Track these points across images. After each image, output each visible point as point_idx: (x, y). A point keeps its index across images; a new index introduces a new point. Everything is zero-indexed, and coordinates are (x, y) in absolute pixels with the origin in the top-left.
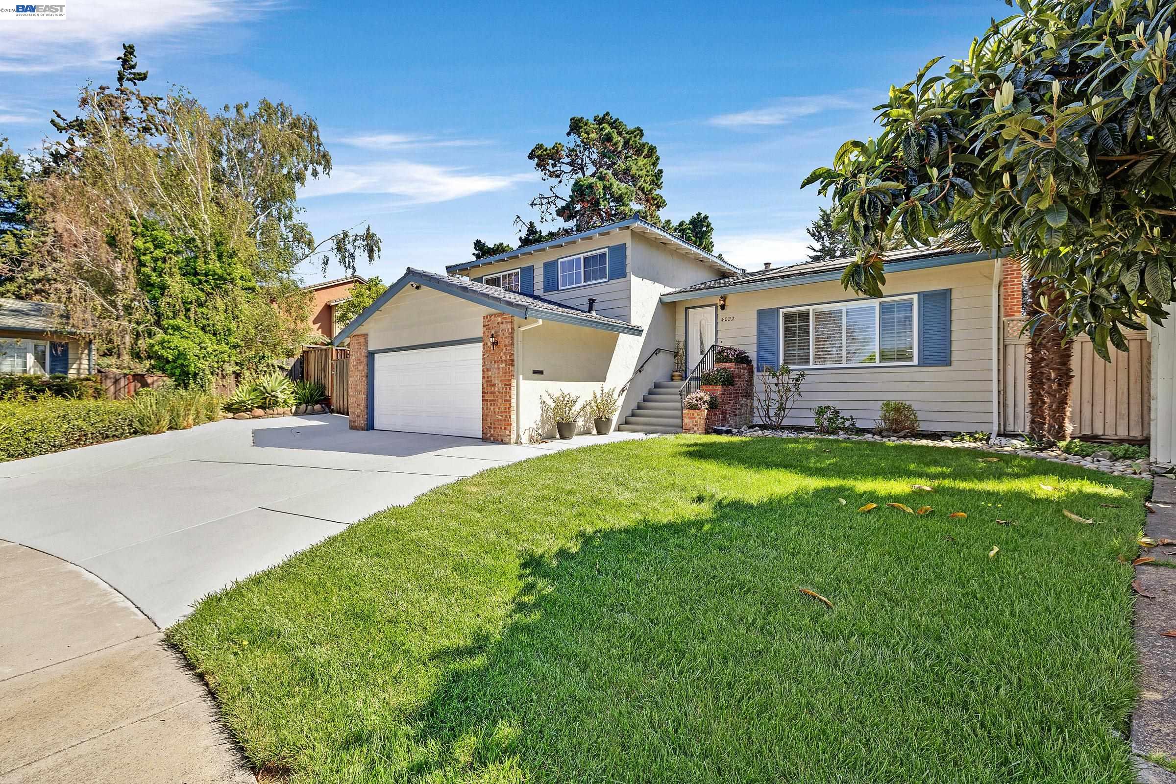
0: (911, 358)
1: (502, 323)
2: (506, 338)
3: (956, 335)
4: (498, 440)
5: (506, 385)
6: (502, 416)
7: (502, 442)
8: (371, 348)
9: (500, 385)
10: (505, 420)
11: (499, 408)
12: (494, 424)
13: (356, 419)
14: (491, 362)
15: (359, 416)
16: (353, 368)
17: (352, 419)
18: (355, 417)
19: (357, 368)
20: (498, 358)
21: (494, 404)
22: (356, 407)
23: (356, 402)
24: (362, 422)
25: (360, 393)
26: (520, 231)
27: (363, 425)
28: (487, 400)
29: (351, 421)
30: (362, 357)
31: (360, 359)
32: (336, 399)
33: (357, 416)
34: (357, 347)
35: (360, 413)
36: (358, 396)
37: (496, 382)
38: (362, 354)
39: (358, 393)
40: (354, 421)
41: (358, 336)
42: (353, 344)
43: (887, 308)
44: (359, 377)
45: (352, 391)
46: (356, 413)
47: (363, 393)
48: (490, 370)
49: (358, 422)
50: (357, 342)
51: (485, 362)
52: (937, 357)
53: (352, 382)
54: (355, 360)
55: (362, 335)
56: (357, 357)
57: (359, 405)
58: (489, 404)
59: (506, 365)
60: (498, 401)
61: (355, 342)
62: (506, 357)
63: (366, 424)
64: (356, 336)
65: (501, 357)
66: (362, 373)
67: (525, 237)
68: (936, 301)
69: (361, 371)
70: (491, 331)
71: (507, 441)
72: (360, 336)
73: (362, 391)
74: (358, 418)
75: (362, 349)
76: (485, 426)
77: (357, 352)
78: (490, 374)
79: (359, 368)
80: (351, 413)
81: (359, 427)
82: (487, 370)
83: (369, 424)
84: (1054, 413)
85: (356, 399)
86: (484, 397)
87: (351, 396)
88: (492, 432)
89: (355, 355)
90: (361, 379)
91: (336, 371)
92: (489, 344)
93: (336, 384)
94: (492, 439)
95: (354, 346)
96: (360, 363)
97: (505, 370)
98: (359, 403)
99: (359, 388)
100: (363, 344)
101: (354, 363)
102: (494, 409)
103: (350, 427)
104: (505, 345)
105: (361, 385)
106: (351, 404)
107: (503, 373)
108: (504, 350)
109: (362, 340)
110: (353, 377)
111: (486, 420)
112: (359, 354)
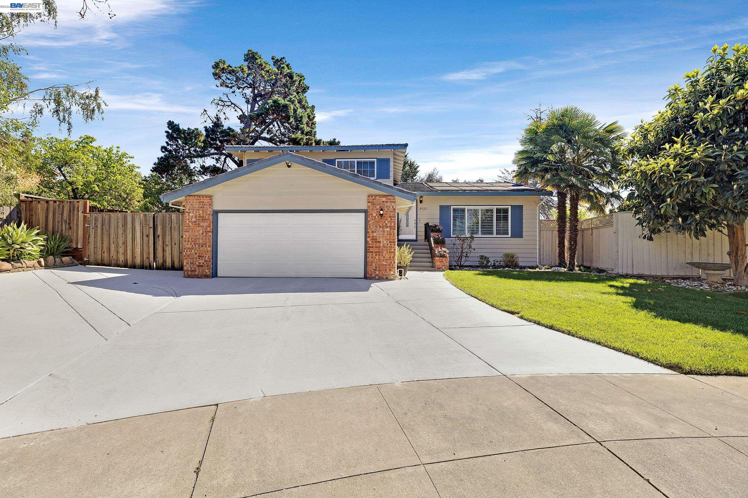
0: (507, 234)
1: (387, 202)
2: (391, 212)
3: (524, 225)
4: (382, 278)
5: (390, 242)
6: (387, 262)
7: (387, 279)
8: (216, 207)
9: (385, 242)
10: (390, 265)
11: (384, 257)
12: (379, 267)
13: (197, 268)
14: (376, 227)
15: (202, 266)
16: (190, 224)
17: (189, 269)
18: (195, 266)
19: (199, 224)
20: (383, 224)
21: (379, 255)
22: (196, 258)
23: (196, 254)
24: (207, 271)
25: (202, 246)
26: (206, 122)
27: (208, 273)
28: (372, 252)
29: (187, 271)
30: (206, 215)
31: (203, 217)
32: (95, 252)
33: (198, 266)
34: (197, 206)
35: (203, 263)
36: (200, 249)
37: (381, 240)
38: (206, 212)
39: (199, 246)
40: (193, 271)
41: (199, 196)
42: (192, 203)
43: (498, 211)
44: (201, 231)
45: (189, 244)
46: (197, 264)
47: (207, 246)
48: (375, 232)
49: (199, 271)
50: (198, 201)
51: (369, 227)
52: (518, 233)
53: (189, 236)
54: (194, 217)
55: (206, 196)
56: (198, 214)
57: (201, 256)
58: (374, 255)
59: (391, 229)
60: (383, 252)
61: (195, 201)
62: (391, 224)
63: (204, 273)
64: (195, 196)
65: (386, 224)
66: (206, 229)
67: (210, 127)
68: (518, 210)
69: (205, 227)
70: (376, 207)
71: (392, 278)
72: (203, 196)
73: (206, 244)
74: (200, 268)
75: (206, 208)
76: (370, 269)
77: (198, 210)
78: (375, 234)
79: (202, 224)
80: (188, 263)
81: (201, 276)
82: (373, 232)
83: (206, 273)
84: (572, 257)
85: (196, 252)
86: (369, 250)
87: (189, 249)
88: (377, 273)
89: (195, 212)
90: (204, 234)
91: (94, 224)
92: (374, 215)
93: (93, 236)
94: (377, 277)
95: (192, 205)
96: (204, 220)
97: (391, 232)
98: (201, 255)
99: (201, 241)
100: (208, 204)
101: (193, 220)
102: (379, 258)
103: (185, 277)
104: (390, 217)
105: (206, 239)
106: (187, 256)
107: (388, 234)
108: (389, 219)
109: (206, 201)
110: (191, 232)
111: (371, 265)
112: (201, 212)
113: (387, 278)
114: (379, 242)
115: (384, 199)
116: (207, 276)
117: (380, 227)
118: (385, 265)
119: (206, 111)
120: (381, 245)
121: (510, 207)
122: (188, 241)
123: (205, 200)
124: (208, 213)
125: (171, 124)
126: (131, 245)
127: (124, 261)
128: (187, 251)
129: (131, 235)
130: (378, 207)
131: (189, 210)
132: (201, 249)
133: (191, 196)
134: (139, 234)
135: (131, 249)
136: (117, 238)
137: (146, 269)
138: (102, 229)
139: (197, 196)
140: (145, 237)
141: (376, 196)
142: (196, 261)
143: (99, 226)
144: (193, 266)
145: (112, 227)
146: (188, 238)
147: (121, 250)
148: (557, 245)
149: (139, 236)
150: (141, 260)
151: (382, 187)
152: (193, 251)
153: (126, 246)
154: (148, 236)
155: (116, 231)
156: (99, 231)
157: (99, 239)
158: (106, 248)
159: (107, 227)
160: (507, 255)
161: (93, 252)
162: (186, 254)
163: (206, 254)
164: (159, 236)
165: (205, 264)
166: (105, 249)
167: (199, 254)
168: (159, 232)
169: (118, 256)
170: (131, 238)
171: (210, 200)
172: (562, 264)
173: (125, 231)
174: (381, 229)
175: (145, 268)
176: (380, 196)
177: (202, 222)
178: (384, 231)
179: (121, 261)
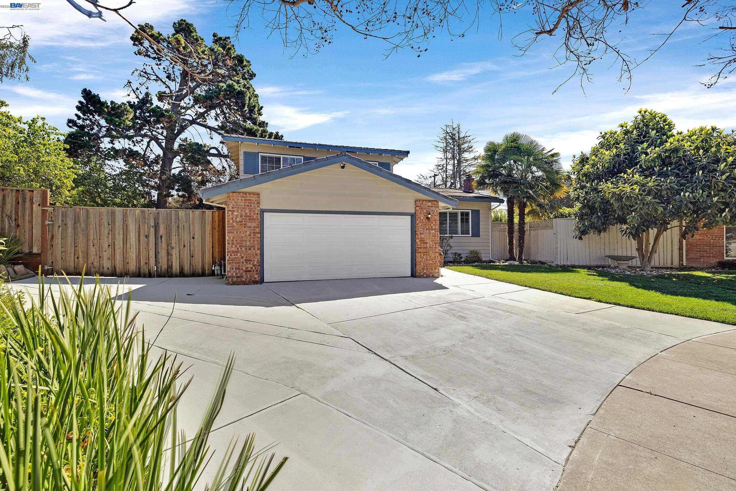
0: (469, 234)
1: (432, 207)
2: (435, 216)
3: (481, 227)
4: (429, 276)
5: (435, 243)
6: (433, 261)
8: (263, 206)
9: (431, 243)
10: (435, 264)
11: (430, 257)
12: (427, 266)
13: (244, 274)
14: (424, 229)
15: (251, 271)
16: (235, 224)
17: (234, 275)
18: (241, 271)
19: (245, 224)
20: (429, 227)
21: (427, 255)
22: (243, 263)
23: (242, 257)
24: (256, 276)
25: (250, 249)
26: (129, 95)
27: (257, 279)
28: (421, 252)
29: (232, 277)
30: (254, 214)
31: (250, 216)
32: (63, 257)
33: (246, 271)
34: (243, 204)
35: (252, 268)
36: (247, 252)
37: (428, 241)
38: (254, 211)
39: (246, 249)
40: (239, 277)
41: (246, 193)
42: (236, 200)
43: (462, 214)
44: (248, 233)
45: (234, 246)
46: (244, 269)
47: (256, 249)
48: (423, 234)
49: (247, 277)
50: (244, 198)
51: (418, 229)
52: (476, 234)
53: (234, 238)
54: (239, 216)
55: (254, 194)
56: (244, 214)
57: (250, 260)
58: (422, 255)
59: (435, 232)
60: (429, 252)
61: (240, 198)
62: (436, 227)
63: (253, 279)
64: (240, 193)
65: (432, 227)
66: (254, 230)
67: (134, 103)
68: (476, 213)
69: (252, 227)
70: (423, 211)
71: (437, 275)
72: (250, 193)
73: (254, 246)
74: (248, 273)
75: (254, 206)
76: (419, 268)
77: (244, 208)
78: (423, 236)
79: (249, 224)
80: (233, 269)
81: (249, 282)
82: (421, 234)
83: (255, 278)
84: (521, 253)
85: (243, 255)
86: (418, 250)
87: (233, 252)
88: (425, 271)
89: (240, 211)
90: (252, 235)
91: (60, 221)
92: (422, 218)
93: (60, 237)
94: (425, 276)
95: (236, 202)
96: (251, 219)
97: (435, 234)
98: (248, 258)
99: (248, 244)
100: (256, 202)
101: (238, 219)
102: (426, 257)
103: (228, 284)
104: (435, 220)
105: (254, 241)
106: (231, 260)
107: (433, 236)
108: (434, 223)
109: (254, 198)
110: (235, 233)
111: (420, 264)
112: (247, 211)
113: (433, 276)
114: (426, 243)
115: (430, 204)
116: (256, 282)
117: (427, 229)
118: (432, 264)
119: (130, 83)
120: (428, 245)
121: (470, 211)
122: (233, 244)
123: (252, 197)
124: (256, 212)
125: (86, 93)
126: (122, 248)
127: (110, 269)
128: (231, 255)
129: (121, 236)
130: (425, 211)
131: (233, 208)
132: (249, 252)
133: (235, 192)
134: (134, 234)
135: (122, 253)
136: (100, 239)
137: (145, 277)
138: (75, 228)
139: (243, 193)
140: (143, 238)
141: (423, 201)
142: (242, 266)
143: (70, 223)
144: (239, 271)
145: (91, 226)
146: (233, 240)
147: (106, 255)
148: (508, 243)
149: (134, 237)
150: (136, 267)
151: (430, 193)
152: (239, 254)
153: (113, 249)
154: (147, 237)
155: (98, 230)
156: (70, 230)
157: (69, 241)
158: (82, 251)
159: (83, 225)
160: (472, 252)
161: (59, 258)
162: (229, 258)
163: (254, 257)
164: (161, 237)
165: (254, 268)
166: (80, 254)
167: (246, 257)
168: (162, 231)
169: (101, 262)
170: (122, 239)
171: (258, 198)
172: (512, 258)
173: (112, 231)
174: (428, 231)
175: (142, 275)
176: (426, 201)
177: (249, 222)
178: (430, 234)
179: (105, 269)
